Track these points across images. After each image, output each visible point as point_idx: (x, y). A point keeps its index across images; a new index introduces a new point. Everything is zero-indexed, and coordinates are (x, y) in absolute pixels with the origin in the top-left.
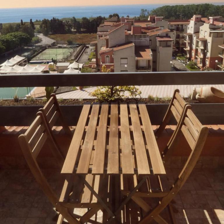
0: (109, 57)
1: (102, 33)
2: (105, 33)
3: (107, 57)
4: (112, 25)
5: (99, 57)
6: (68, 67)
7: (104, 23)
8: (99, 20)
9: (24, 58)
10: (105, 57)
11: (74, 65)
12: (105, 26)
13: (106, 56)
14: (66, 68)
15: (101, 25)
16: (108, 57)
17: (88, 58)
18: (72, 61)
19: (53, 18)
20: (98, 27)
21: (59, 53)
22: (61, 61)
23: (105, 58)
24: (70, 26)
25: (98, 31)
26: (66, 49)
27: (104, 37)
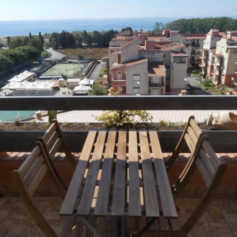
0: (121, 73)
1: (114, 48)
2: (117, 48)
3: (118, 73)
4: (125, 39)
5: (111, 73)
6: (79, 84)
7: (116, 37)
8: (111, 34)
9: (33, 73)
10: (117, 73)
11: (85, 81)
12: (117, 40)
13: (118, 72)
14: (77, 84)
15: (113, 39)
16: (120, 73)
17: (99, 74)
18: (83, 78)
19: (63, 31)
20: (110, 41)
21: (69, 69)
22: (71, 77)
23: (117, 75)
24: (81, 40)
25: (110, 45)
26: (77, 64)
27: (116, 53)
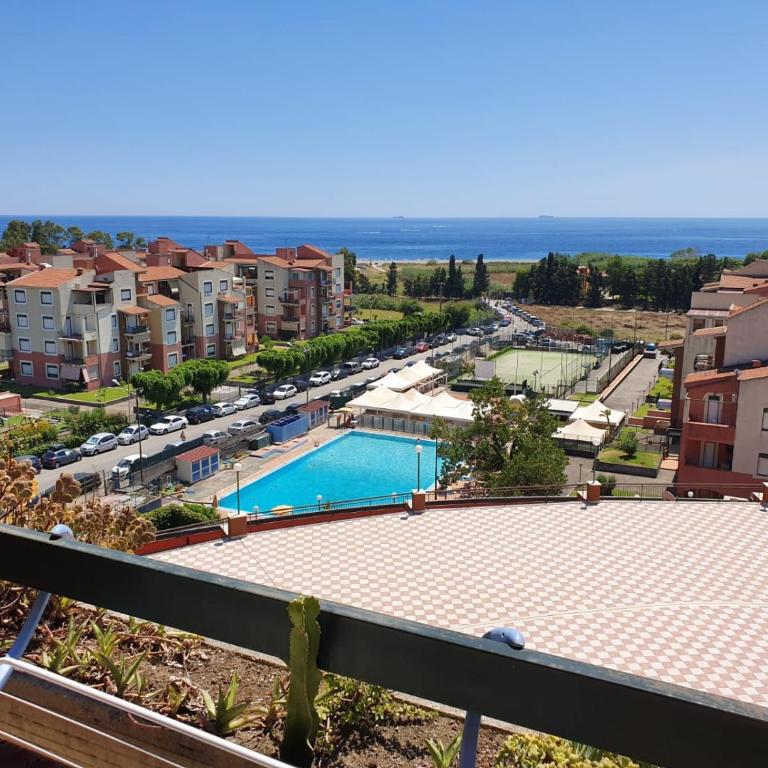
0: (722, 398)
1: (707, 313)
2: (717, 314)
3: (710, 398)
4: (752, 288)
5: (684, 395)
6: (572, 417)
7: (719, 280)
8: (705, 271)
10: (706, 397)
11: (595, 411)
12: (721, 289)
13: (712, 394)
14: (564, 418)
15: (707, 286)
16: (717, 399)
17: (646, 394)
18: (590, 398)
20: (697, 289)
21: (544, 368)
22: (551, 392)
23: (706, 404)
24: (596, 280)
25: (692, 306)
26: (575, 356)
27: (711, 330)
